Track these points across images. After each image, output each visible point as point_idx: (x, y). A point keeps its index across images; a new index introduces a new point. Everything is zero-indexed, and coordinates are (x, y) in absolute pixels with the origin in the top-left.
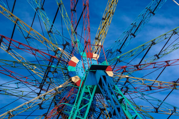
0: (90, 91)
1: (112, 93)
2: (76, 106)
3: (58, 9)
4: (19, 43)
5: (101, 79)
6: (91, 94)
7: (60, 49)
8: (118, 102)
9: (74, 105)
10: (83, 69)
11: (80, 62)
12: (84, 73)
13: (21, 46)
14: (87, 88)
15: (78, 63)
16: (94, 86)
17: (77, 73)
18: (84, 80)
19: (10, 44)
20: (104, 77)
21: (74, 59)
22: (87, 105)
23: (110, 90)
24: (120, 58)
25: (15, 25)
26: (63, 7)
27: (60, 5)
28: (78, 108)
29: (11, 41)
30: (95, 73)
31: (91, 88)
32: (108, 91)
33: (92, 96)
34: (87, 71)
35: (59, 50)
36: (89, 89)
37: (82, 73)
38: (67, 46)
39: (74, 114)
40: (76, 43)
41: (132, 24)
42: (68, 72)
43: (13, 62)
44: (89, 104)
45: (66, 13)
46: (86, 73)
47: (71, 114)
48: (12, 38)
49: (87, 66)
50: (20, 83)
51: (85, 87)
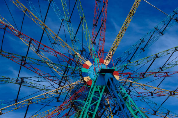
0: (100, 90)
1: (118, 93)
2: (88, 102)
3: (81, 22)
4: (44, 45)
5: (109, 81)
6: (101, 93)
7: (78, 53)
8: (123, 100)
9: (86, 102)
10: (94, 71)
11: (92, 65)
12: (95, 75)
13: (45, 48)
14: (98, 88)
15: (91, 66)
16: (103, 86)
17: (89, 74)
18: (95, 81)
19: (39, 47)
20: (112, 79)
21: (88, 63)
22: (96, 102)
23: (116, 89)
24: (126, 65)
25: (44, 31)
26: (85, 20)
27: (82, 19)
28: (89, 104)
29: (40, 44)
30: (104, 75)
31: (101, 88)
32: (115, 91)
33: (101, 95)
34: (97, 74)
35: (76, 54)
36: (99, 88)
37: (93, 74)
38: (84, 52)
39: (86, 109)
40: (91, 50)
41: (140, 39)
42: (82, 73)
43: (38, 60)
44: (99, 101)
45: (87, 25)
46: (97, 75)
47: (84, 109)
48: (41, 42)
49: (98, 70)
50: (40, 77)
51: (95, 86)
